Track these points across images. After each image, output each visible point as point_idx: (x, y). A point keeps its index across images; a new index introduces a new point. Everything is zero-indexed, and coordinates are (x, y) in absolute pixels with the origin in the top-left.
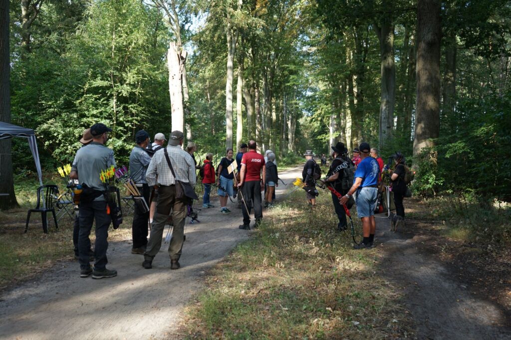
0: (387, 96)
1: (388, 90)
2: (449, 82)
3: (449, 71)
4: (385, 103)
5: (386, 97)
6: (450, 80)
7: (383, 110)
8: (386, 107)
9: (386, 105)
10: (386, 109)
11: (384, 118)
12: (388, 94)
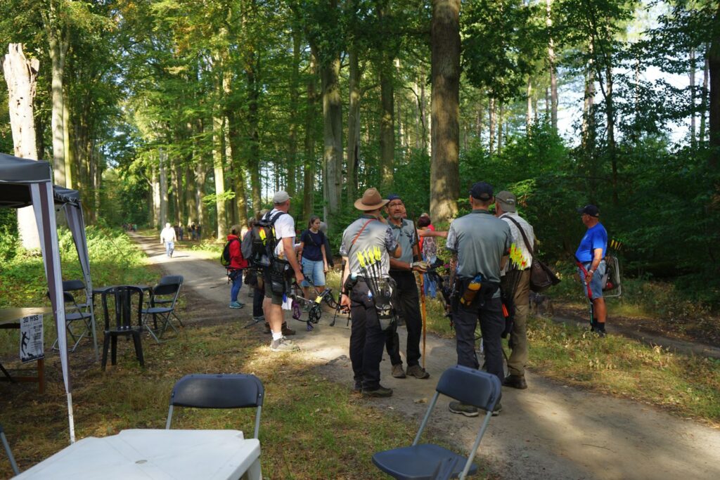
0: (334, 143)
1: (334, 135)
2: (388, 127)
3: (386, 112)
4: (331, 151)
5: (332, 144)
6: (389, 124)
7: (329, 161)
8: (334, 157)
9: (332, 154)
10: (332, 160)
11: (331, 172)
12: (335, 139)
